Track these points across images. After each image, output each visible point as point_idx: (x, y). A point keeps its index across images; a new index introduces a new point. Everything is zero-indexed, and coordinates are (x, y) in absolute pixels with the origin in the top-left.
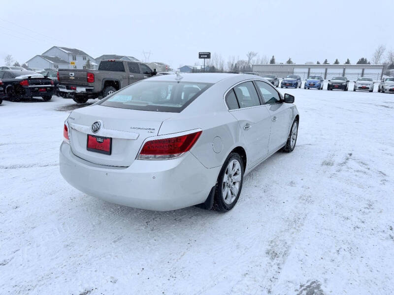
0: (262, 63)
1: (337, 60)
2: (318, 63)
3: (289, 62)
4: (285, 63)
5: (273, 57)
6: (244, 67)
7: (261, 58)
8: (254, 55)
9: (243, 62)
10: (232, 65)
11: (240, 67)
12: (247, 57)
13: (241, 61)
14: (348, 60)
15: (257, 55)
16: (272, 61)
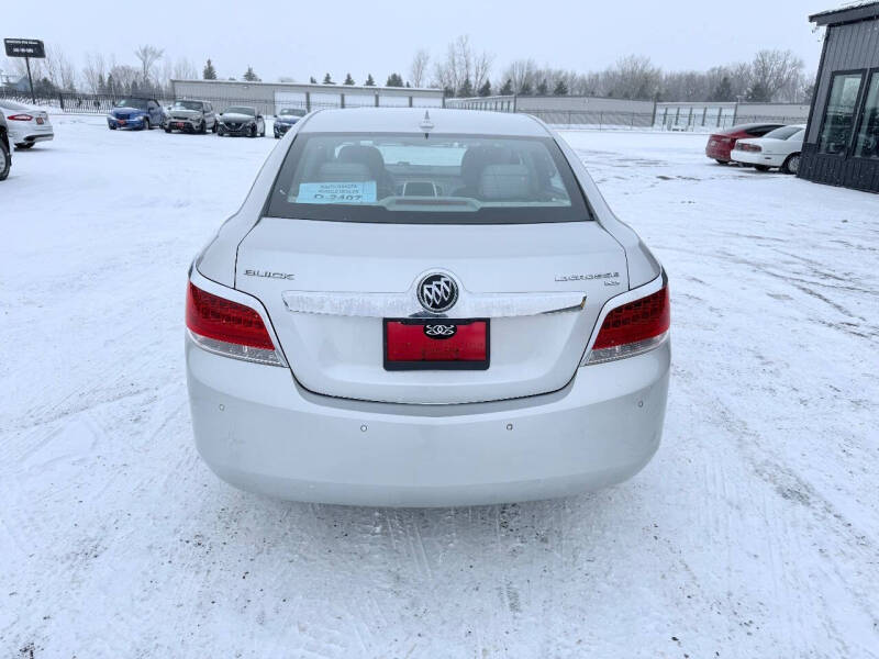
0: (177, 76)
1: (349, 77)
2: (313, 81)
3: (250, 76)
4: (240, 78)
5: (209, 62)
6: (135, 83)
7: (174, 64)
8: (157, 55)
9: (126, 71)
10: (101, 77)
11: (123, 84)
12: (138, 58)
13: (123, 68)
14: (370, 77)
15: (163, 55)
16: (209, 74)
